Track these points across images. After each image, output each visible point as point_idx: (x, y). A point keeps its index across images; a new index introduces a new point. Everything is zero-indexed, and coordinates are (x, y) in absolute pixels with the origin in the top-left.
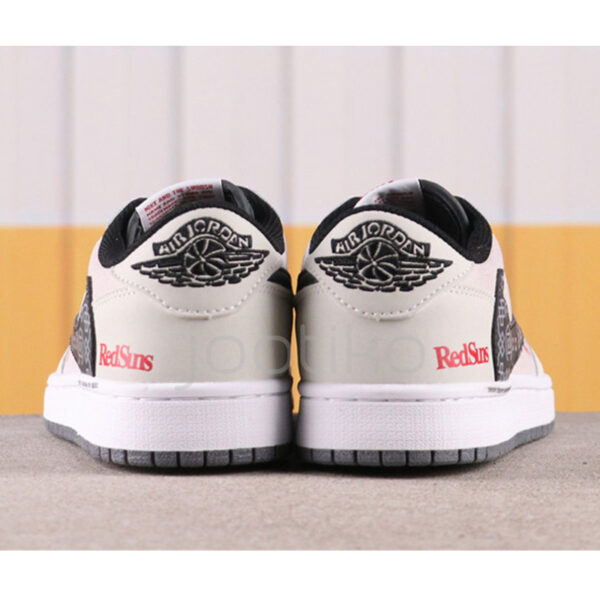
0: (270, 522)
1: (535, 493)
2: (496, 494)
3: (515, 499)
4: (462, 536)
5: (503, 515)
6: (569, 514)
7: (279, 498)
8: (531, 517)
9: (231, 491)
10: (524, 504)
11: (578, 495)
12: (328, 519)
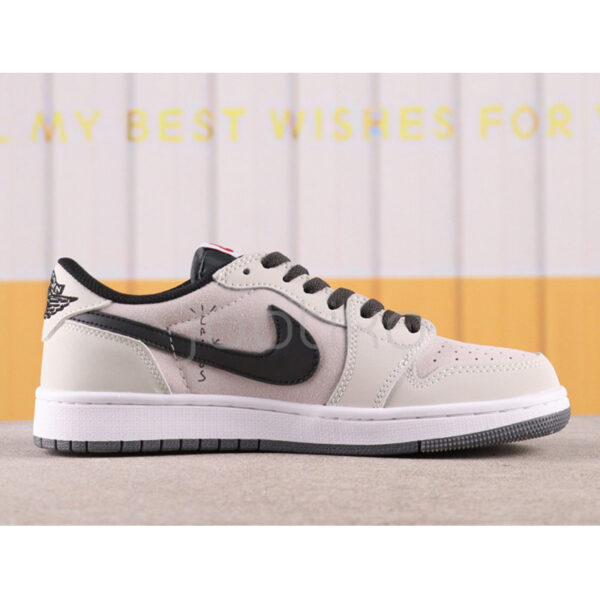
0: (249, 499)
1: (452, 477)
2: (424, 478)
3: (436, 482)
4: (391, 510)
5: (425, 494)
6: (475, 493)
7: (259, 481)
8: (445, 496)
9: (223, 476)
10: (442, 486)
11: (484, 479)
12: (293, 497)
